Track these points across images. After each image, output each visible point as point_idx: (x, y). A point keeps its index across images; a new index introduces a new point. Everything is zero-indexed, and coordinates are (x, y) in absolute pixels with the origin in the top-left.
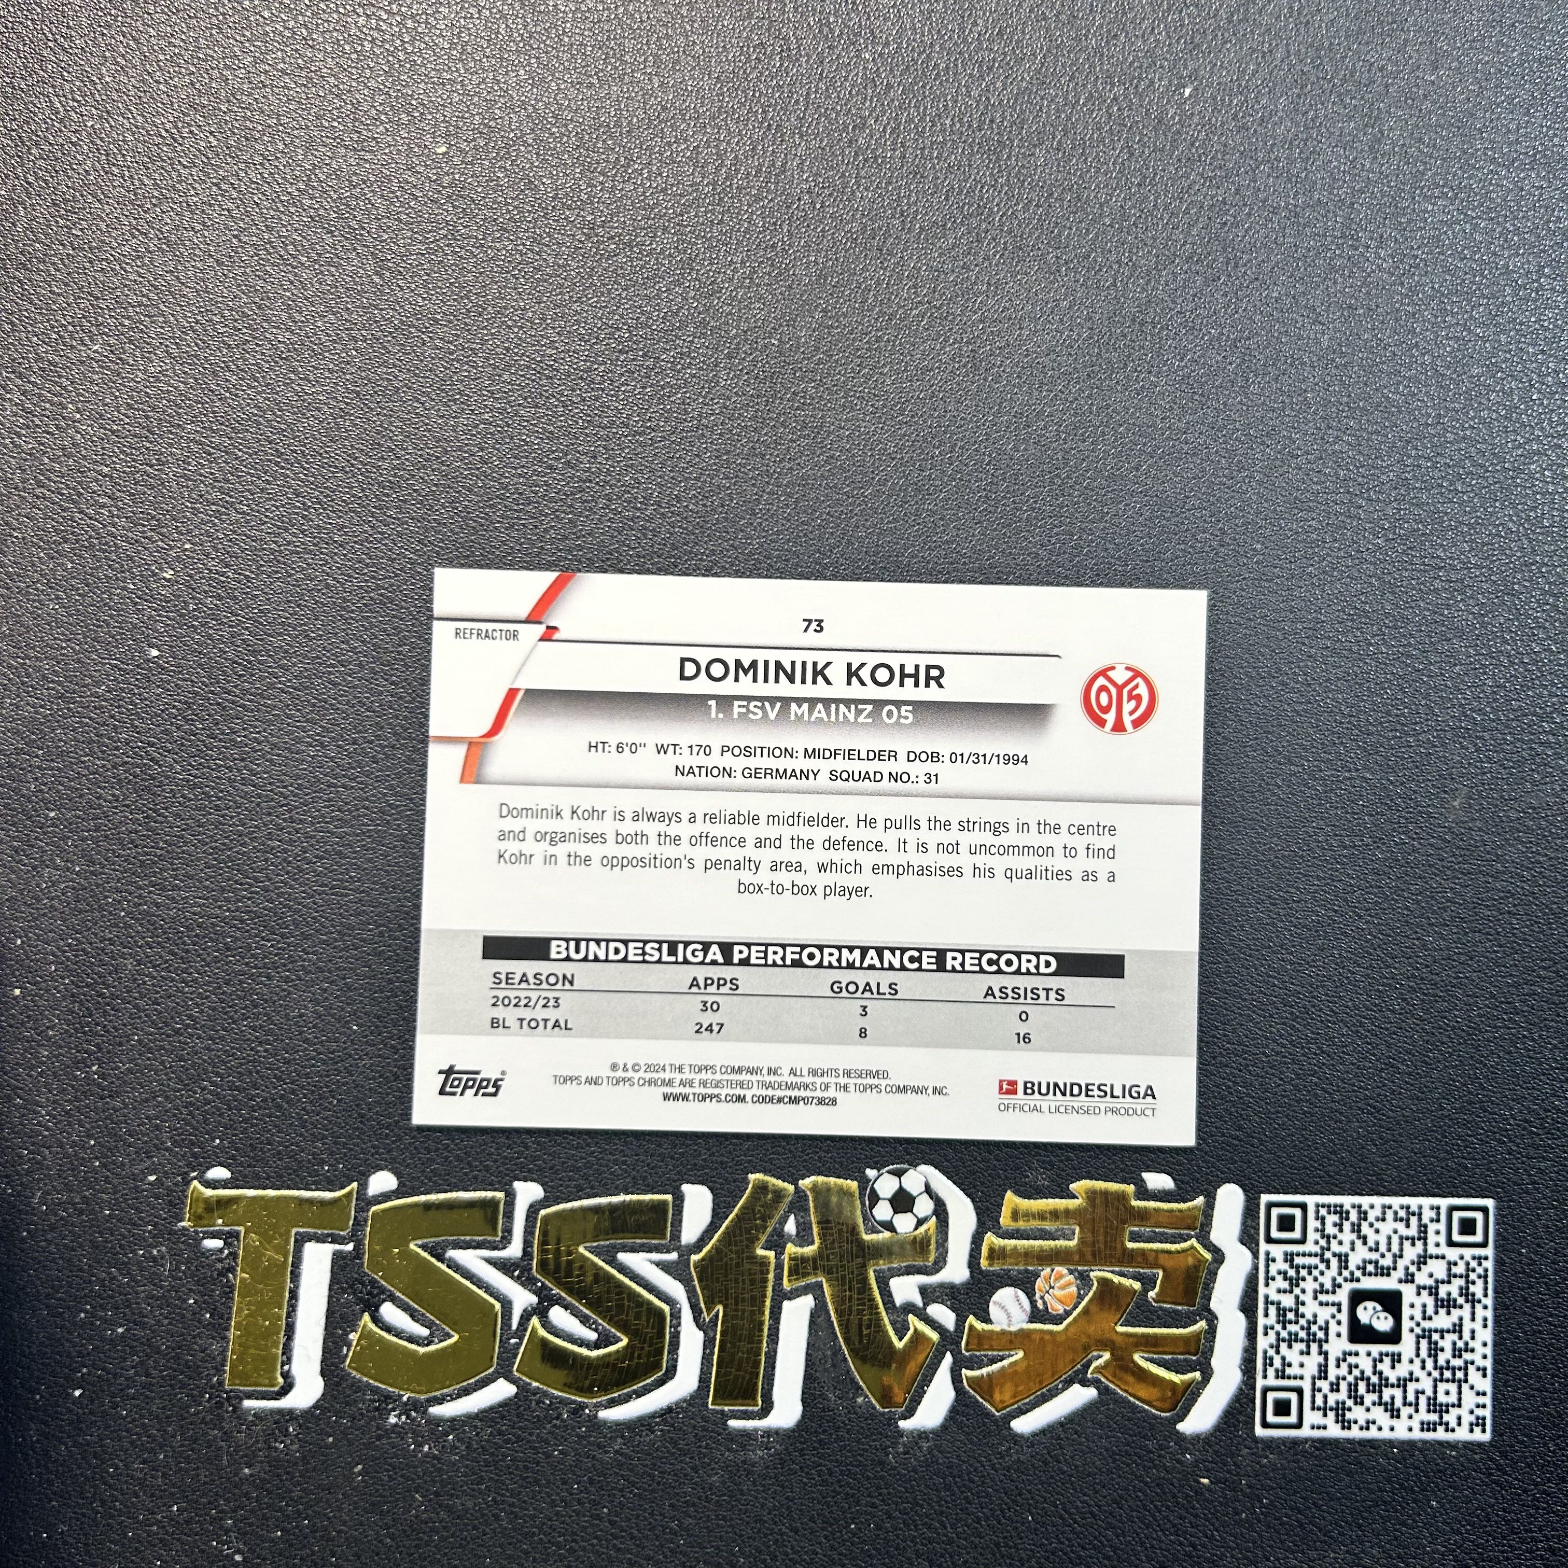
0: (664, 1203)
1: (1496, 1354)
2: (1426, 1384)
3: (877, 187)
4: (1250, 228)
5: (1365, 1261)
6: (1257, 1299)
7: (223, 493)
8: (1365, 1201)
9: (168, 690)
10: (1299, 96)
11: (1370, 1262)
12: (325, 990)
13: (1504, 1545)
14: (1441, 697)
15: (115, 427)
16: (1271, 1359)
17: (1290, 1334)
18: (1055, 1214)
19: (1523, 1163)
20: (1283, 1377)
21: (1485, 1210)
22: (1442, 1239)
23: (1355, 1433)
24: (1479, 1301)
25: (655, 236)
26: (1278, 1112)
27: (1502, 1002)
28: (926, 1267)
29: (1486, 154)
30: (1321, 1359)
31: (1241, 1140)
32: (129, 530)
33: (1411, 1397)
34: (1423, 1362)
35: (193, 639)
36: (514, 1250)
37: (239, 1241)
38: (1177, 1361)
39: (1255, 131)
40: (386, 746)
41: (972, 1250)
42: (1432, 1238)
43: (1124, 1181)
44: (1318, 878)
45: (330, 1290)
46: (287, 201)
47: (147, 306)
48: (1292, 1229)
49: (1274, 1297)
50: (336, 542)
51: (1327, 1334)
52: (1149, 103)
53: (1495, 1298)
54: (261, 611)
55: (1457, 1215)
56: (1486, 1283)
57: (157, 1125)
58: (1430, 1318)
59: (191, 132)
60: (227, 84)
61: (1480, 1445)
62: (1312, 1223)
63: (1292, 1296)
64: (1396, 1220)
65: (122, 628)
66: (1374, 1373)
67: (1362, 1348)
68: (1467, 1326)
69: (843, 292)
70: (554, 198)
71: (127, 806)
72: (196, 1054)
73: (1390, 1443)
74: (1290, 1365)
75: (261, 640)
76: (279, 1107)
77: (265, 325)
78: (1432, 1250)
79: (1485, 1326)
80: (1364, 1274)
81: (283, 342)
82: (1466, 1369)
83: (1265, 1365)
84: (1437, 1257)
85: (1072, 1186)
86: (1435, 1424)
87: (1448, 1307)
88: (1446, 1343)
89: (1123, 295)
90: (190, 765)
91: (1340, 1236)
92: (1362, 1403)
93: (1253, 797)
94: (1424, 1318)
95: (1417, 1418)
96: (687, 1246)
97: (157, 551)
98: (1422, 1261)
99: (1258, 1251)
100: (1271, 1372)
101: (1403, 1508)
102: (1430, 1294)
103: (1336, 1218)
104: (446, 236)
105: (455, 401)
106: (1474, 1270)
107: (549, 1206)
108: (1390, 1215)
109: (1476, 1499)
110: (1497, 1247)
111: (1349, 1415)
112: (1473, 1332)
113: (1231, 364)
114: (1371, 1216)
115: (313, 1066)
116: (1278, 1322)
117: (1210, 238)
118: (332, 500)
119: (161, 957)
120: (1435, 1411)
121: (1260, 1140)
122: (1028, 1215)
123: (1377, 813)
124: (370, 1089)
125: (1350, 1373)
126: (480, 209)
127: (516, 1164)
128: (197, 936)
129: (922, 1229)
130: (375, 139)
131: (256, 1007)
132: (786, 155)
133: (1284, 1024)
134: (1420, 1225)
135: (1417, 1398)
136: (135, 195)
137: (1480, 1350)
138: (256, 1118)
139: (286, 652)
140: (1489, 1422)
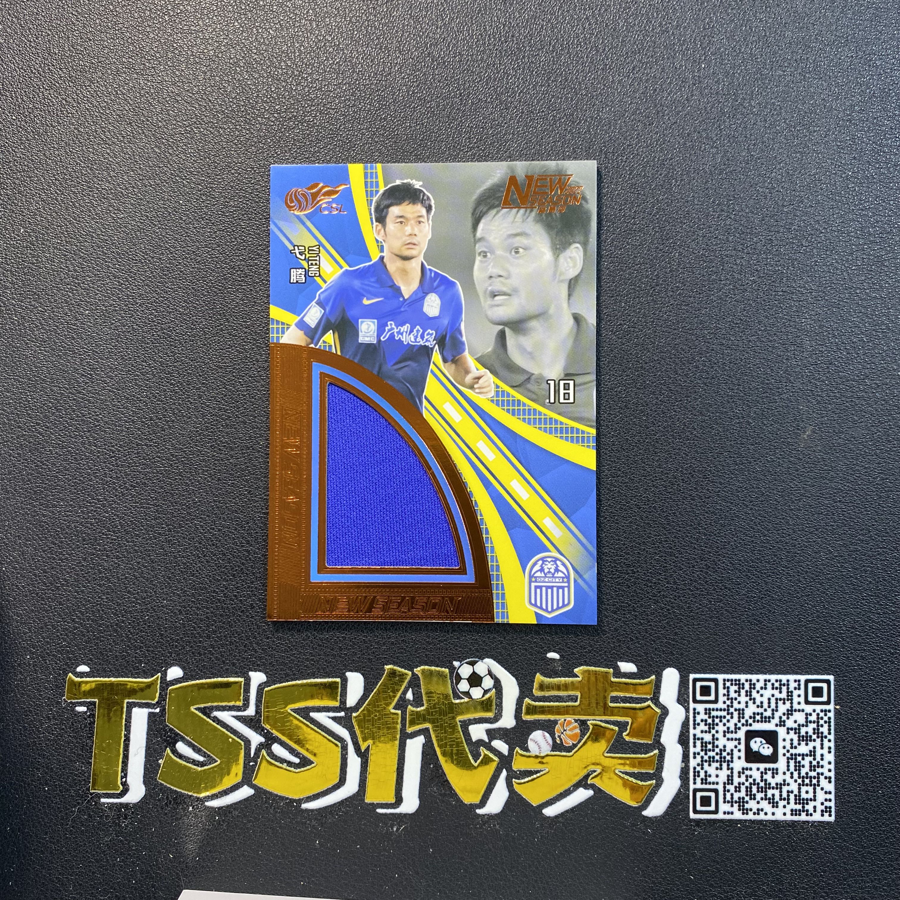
0: (336, 683)
1: (836, 768)
2: (794, 787)
3: (445, 79)
4: (671, 91)
5: (754, 714)
6: (688, 737)
7: (73, 278)
8: (754, 677)
9: (46, 393)
10: (700, 10)
11: (758, 714)
12: (139, 563)
13: (845, 884)
14: (796, 372)
15: (12, 242)
16: (699, 772)
17: (710, 757)
18: (566, 687)
19: (852, 653)
20: (706, 784)
21: (828, 682)
22: (802, 699)
23: (751, 816)
24: (826, 737)
25: (316, 116)
26: (699, 624)
27: (836, 556)
28: (491, 719)
29: (817, 39)
30: (729, 772)
31: (677, 641)
32: (21, 302)
33: (785, 795)
34: (792, 774)
35: (59, 363)
36: (251, 711)
37: (95, 707)
38: (641, 773)
39: (673, 33)
40: (169, 421)
41: (516, 709)
42: (796, 699)
43: (607, 666)
44: (721, 483)
45: (147, 735)
46: (104, 107)
47: (27, 171)
48: (710, 695)
49: (699, 735)
50: (137, 303)
51: (732, 758)
52: (608, 19)
53: (835, 735)
54: (97, 345)
55: (811, 685)
56: (829, 726)
57: (47, 642)
58: (796, 748)
59: (49, 69)
60: (69, 40)
61: (828, 823)
62: (722, 691)
63: (711, 734)
64: (773, 689)
65: (19, 358)
66: (762, 781)
67: (754, 766)
68: (819, 752)
69: (426, 143)
70: (258, 96)
71: (26, 460)
72: (68, 600)
73: (773, 822)
74: (710, 776)
75: (97, 362)
76: (116, 631)
77: (95, 180)
78: (796, 706)
79: (830, 752)
80: (754, 721)
81: (105, 189)
82: (819, 778)
83: (694, 776)
84: (799, 711)
85: (576, 670)
86: (800, 810)
87: (807, 740)
88: (806, 762)
89: (594, 137)
90: (60, 435)
91: (739, 699)
92: (755, 799)
93: (680, 436)
94: (792, 748)
95: (789, 807)
96: (351, 707)
97: (38, 313)
98: (790, 712)
99: (689, 708)
100: (698, 780)
101: (782, 862)
102: (795, 733)
103: (736, 688)
104: (195, 122)
105: (202, 218)
106: (822, 718)
107: (270, 686)
108: (769, 685)
109: (827, 857)
110: (836, 705)
111: (747, 806)
112: (822, 755)
113: (661, 175)
114: (758, 687)
115: (134, 606)
116: (702, 750)
117: (647, 99)
118: (135, 279)
119: (47, 546)
120: (800, 804)
121: (688, 641)
122: (550, 687)
123: (756, 443)
124: (166, 619)
125: (747, 780)
126: (214, 106)
127: (250, 662)
128: (67, 533)
129: (487, 696)
130: (153, 67)
131: (100, 573)
132: (391, 63)
133: (701, 571)
134: (788, 692)
135: (788, 796)
136: (19, 107)
137: (827, 766)
138: (103, 637)
139: (111, 368)
140: (833, 810)
